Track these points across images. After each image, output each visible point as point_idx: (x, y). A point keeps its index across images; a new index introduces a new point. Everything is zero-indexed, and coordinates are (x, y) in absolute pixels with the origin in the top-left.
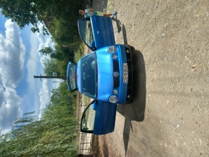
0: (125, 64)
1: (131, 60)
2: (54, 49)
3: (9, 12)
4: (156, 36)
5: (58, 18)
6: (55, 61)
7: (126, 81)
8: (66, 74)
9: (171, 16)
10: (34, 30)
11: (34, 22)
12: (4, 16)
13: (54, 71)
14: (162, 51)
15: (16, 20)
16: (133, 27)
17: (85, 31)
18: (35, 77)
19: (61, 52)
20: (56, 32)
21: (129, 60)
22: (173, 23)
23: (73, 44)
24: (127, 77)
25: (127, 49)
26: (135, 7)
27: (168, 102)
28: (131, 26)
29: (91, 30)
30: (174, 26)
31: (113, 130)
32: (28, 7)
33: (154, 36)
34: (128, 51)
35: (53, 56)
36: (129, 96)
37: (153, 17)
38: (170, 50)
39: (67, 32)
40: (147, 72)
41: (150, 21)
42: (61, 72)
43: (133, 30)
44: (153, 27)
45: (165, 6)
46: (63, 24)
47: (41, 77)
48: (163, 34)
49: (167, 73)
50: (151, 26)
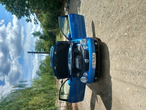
0: (94, 54)
1: (98, 50)
2: (42, 33)
3: (10, 8)
4: (120, 34)
5: (45, 13)
6: (43, 41)
7: (94, 66)
8: (50, 50)
9: (134, 20)
10: (28, 21)
11: (28, 15)
12: (6, 10)
13: (42, 48)
14: (124, 47)
15: (15, 14)
16: (101, 24)
17: (64, 21)
18: (28, 52)
19: (47, 35)
20: (43, 21)
21: (97, 50)
22: (135, 26)
23: (55, 30)
24: (95, 63)
25: (95, 41)
26: (102, 8)
27: (128, 89)
28: (99, 23)
29: (68, 21)
30: (136, 29)
31: (83, 100)
32: (23, 5)
33: (117, 34)
34: (96, 43)
35: (41, 38)
36: (96, 78)
37: (117, 18)
38: (131, 48)
39: (51, 22)
40: (111, 61)
41: (115, 21)
42: (47, 49)
43: (100, 26)
44: (117, 26)
45: (128, 11)
46: (48, 15)
47: (32, 53)
48: (126, 34)
49: (128, 66)
50: (116, 25)
